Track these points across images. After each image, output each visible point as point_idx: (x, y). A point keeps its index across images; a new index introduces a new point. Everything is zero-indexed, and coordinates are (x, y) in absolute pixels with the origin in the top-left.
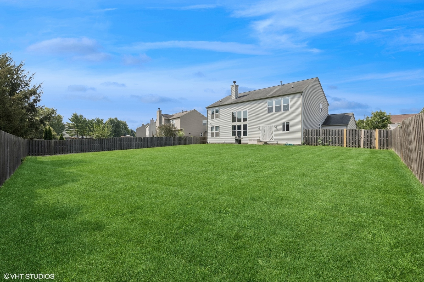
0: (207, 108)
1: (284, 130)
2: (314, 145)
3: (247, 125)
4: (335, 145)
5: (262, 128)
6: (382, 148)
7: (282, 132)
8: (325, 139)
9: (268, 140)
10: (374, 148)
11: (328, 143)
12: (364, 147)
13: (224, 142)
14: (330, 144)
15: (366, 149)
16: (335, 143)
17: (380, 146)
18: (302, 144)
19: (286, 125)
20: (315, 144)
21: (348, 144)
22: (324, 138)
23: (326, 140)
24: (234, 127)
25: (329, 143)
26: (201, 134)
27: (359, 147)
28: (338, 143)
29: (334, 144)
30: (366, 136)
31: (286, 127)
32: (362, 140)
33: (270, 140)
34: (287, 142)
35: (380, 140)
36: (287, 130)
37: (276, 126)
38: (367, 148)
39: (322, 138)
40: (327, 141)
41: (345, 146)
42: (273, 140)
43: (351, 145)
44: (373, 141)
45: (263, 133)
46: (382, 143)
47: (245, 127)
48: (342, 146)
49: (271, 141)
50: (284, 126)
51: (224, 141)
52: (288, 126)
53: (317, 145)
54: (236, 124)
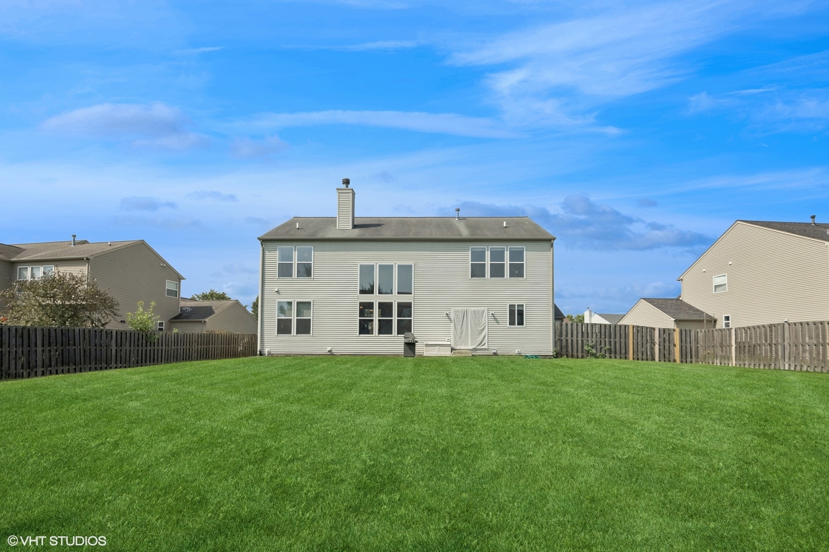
0: (264, 241)
1: (512, 323)
2: (577, 357)
3: (411, 303)
4: (615, 357)
5: (457, 316)
6: (684, 360)
7: (508, 326)
8: (598, 345)
9: (472, 345)
10: (675, 361)
11: (603, 352)
12: (660, 361)
13: (329, 351)
14: (607, 355)
15: (662, 362)
16: (615, 353)
17: (682, 358)
18: (553, 355)
19: (518, 310)
20: (580, 355)
21: (635, 355)
22: (596, 341)
23: (599, 347)
24: (366, 308)
25: (606, 353)
26: (161, 324)
27: (652, 360)
28: (621, 354)
29: (613, 355)
30: (662, 340)
31: (517, 316)
32: (657, 347)
33: (479, 345)
34: (519, 350)
35: (682, 346)
36: (521, 322)
37: (493, 312)
38: (665, 361)
39: (592, 342)
40: (601, 348)
41: (631, 358)
42: (485, 346)
43: (640, 356)
44: (671, 349)
45: (459, 328)
46: (684, 353)
47: (405, 309)
48: (626, 358)
49: (479, 347)
50: (512, 312)
51: (329, 349)
52: (521, 313)
53: (583, 357)
54: (376, 299)
